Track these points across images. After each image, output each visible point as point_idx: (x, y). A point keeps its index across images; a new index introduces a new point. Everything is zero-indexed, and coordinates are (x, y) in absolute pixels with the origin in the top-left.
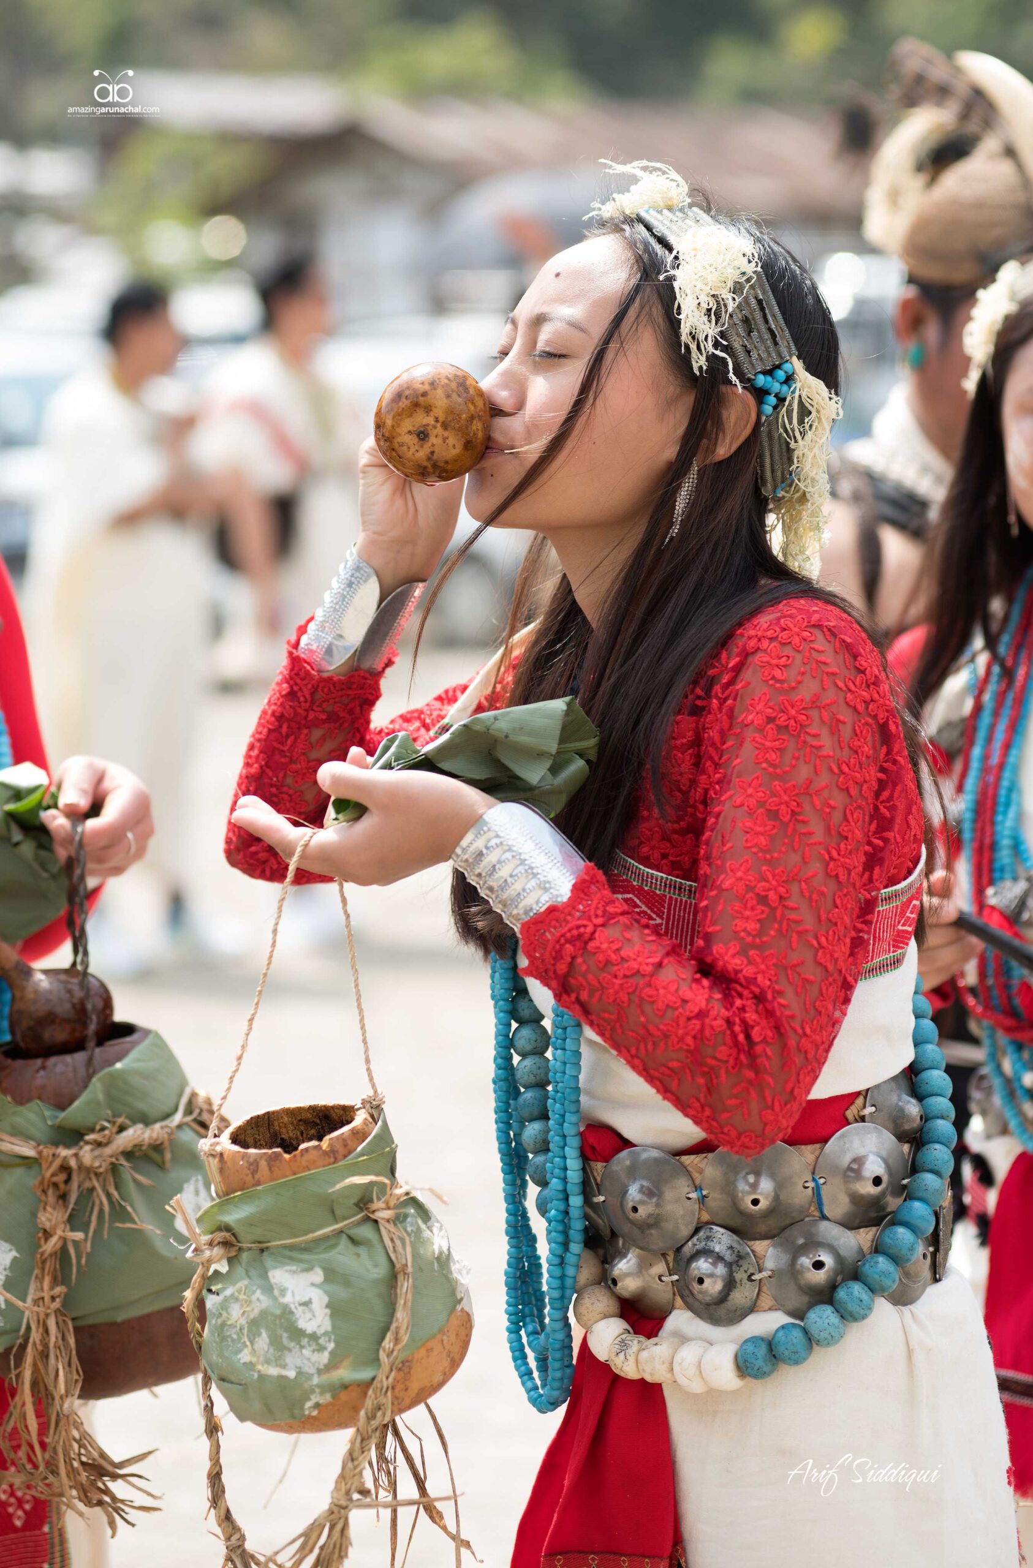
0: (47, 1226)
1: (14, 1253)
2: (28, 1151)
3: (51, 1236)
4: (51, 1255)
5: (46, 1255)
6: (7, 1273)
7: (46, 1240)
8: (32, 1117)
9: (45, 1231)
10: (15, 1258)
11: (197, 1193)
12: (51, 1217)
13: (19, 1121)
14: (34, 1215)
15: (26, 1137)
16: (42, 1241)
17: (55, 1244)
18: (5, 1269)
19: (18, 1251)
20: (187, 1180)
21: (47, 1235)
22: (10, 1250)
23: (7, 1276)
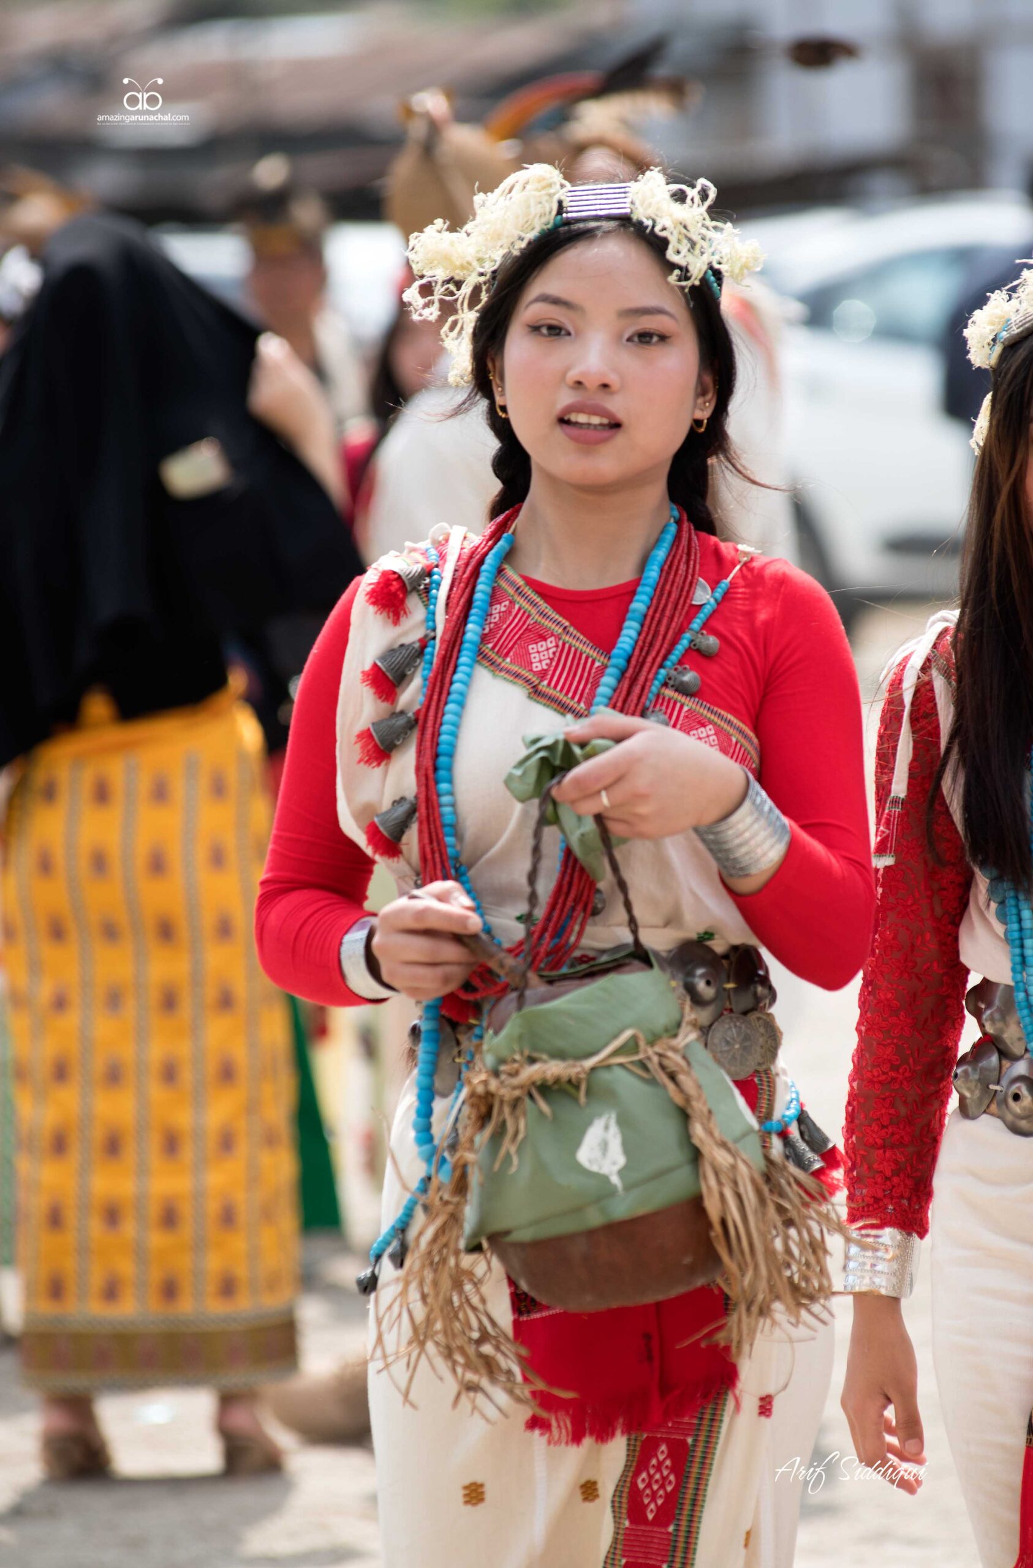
11: (607, 1128)
20: (600, 1115)
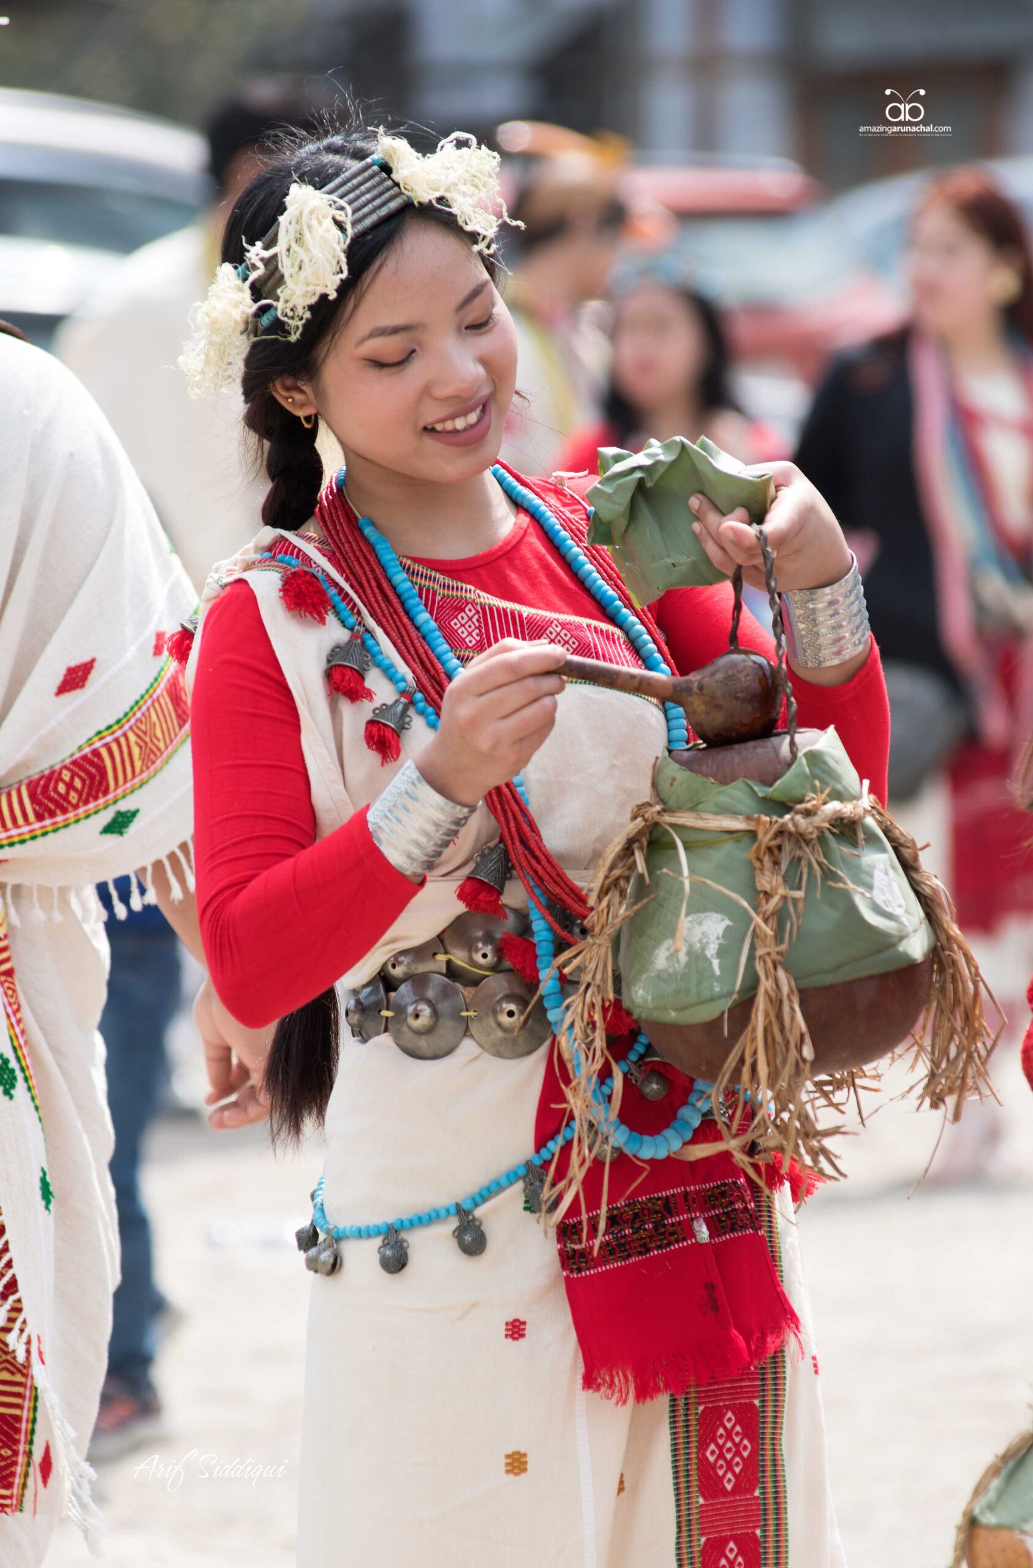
0: (768, 888)
1: (727, 922)
2: (737, 824)
3: (772, 896)
4: (773, 914)
5: (769, 913)
6: (721, 941)
7: (767, 901)
8: (739, 794)
9: (766, 893)
10: (728, 928)
12: (767, 880)
13: (723, 799)
14: (753, 879)
15: (734, 813)
16: (764, 902)
17: (777, 904)
18: (718, 938)
19: (730, 920)
21: (768, 895)
22: (723, 920)
23: (720, 945)
